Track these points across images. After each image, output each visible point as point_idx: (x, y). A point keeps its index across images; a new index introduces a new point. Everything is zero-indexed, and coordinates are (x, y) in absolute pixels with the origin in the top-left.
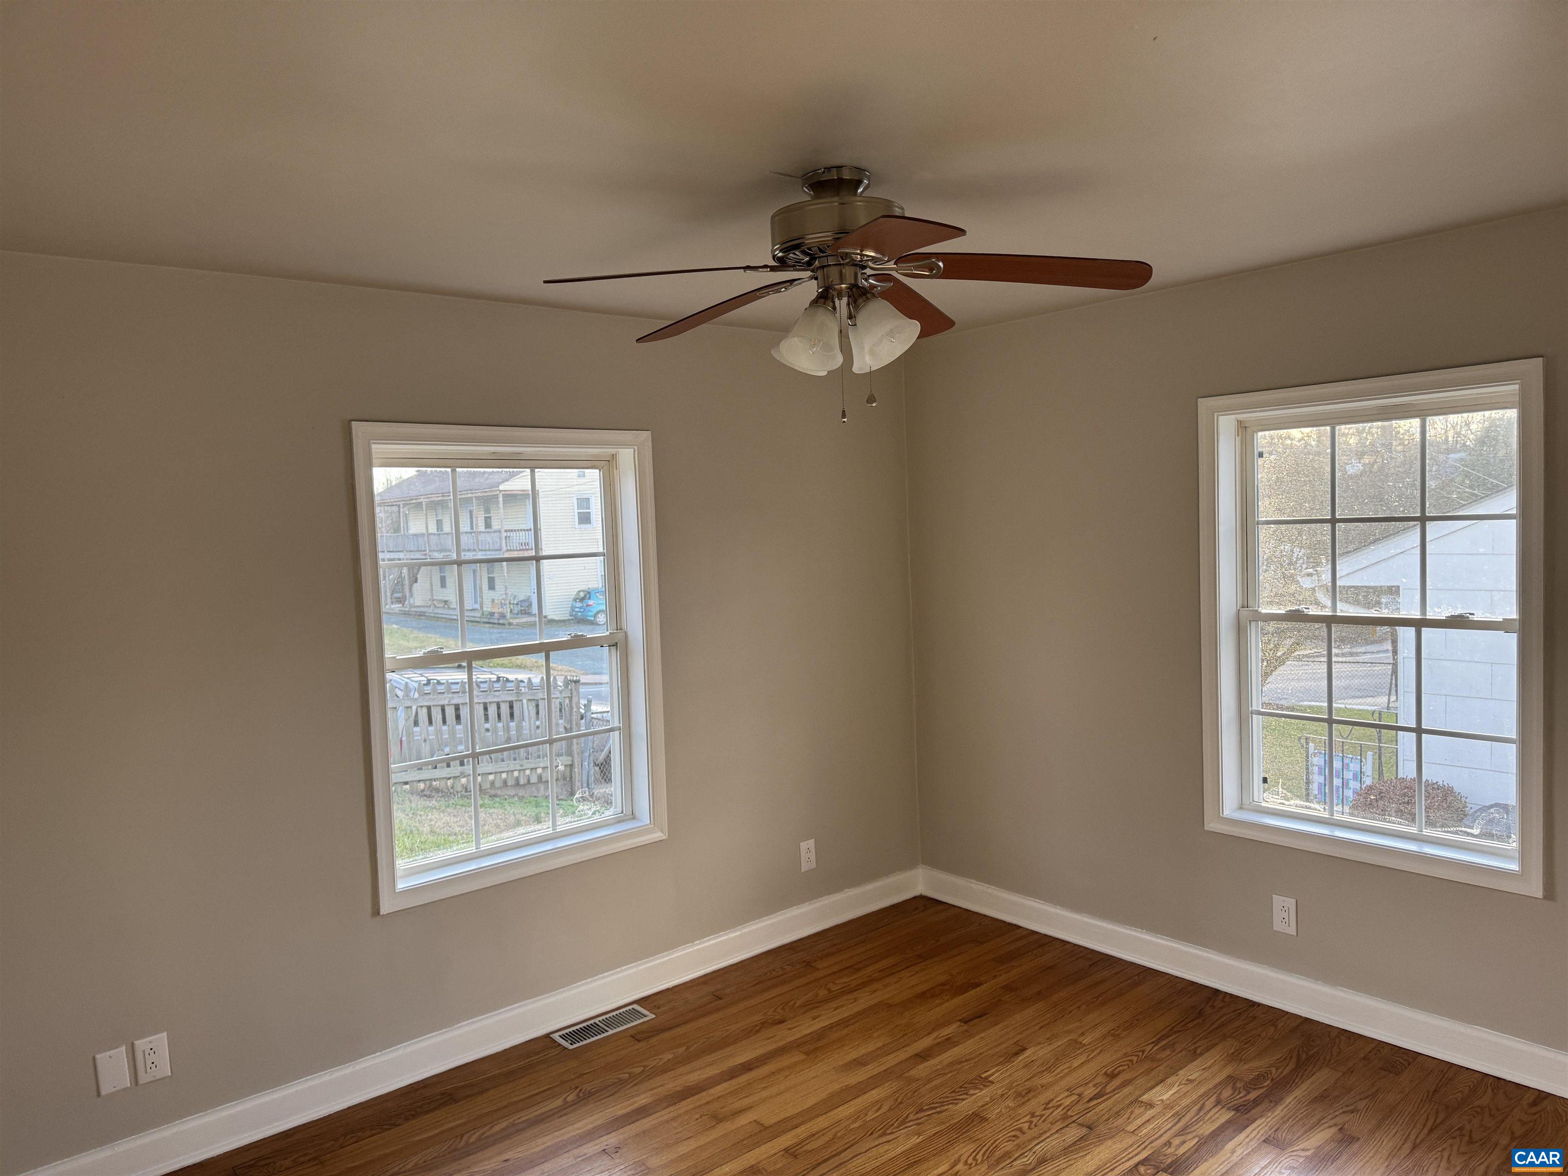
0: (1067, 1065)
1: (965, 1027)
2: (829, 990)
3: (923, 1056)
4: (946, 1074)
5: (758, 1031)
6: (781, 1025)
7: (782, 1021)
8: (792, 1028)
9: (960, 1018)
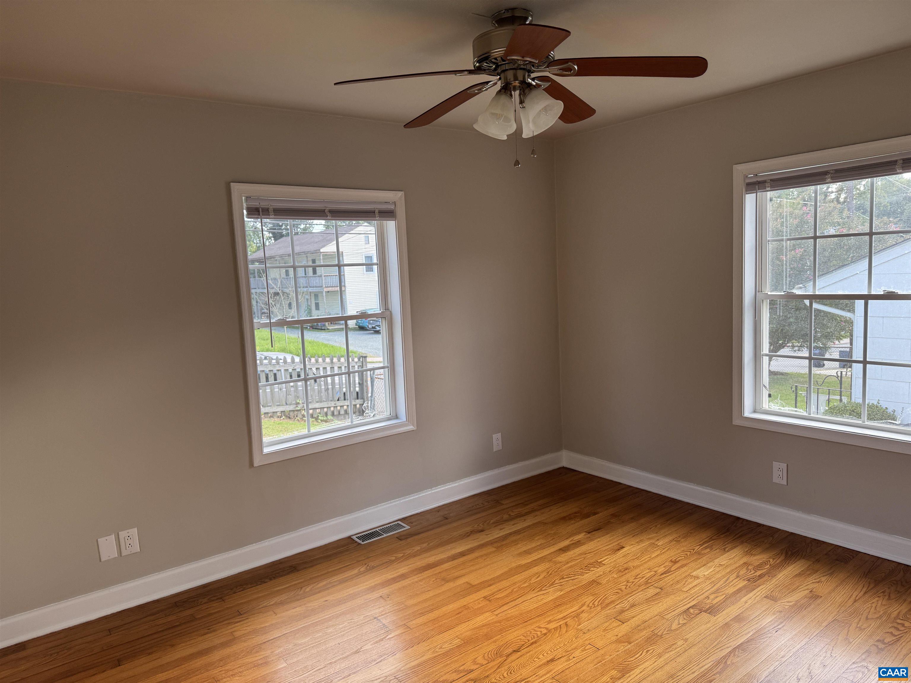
0: (649, 556)
1: (589, 535)
2: (509, 515)
3: (564, 550)
4: (577, 559)
5: (468, 536)
6: (482, 533)
7: (482, 531)
8: (488, 534)
9: (586, 530)
